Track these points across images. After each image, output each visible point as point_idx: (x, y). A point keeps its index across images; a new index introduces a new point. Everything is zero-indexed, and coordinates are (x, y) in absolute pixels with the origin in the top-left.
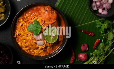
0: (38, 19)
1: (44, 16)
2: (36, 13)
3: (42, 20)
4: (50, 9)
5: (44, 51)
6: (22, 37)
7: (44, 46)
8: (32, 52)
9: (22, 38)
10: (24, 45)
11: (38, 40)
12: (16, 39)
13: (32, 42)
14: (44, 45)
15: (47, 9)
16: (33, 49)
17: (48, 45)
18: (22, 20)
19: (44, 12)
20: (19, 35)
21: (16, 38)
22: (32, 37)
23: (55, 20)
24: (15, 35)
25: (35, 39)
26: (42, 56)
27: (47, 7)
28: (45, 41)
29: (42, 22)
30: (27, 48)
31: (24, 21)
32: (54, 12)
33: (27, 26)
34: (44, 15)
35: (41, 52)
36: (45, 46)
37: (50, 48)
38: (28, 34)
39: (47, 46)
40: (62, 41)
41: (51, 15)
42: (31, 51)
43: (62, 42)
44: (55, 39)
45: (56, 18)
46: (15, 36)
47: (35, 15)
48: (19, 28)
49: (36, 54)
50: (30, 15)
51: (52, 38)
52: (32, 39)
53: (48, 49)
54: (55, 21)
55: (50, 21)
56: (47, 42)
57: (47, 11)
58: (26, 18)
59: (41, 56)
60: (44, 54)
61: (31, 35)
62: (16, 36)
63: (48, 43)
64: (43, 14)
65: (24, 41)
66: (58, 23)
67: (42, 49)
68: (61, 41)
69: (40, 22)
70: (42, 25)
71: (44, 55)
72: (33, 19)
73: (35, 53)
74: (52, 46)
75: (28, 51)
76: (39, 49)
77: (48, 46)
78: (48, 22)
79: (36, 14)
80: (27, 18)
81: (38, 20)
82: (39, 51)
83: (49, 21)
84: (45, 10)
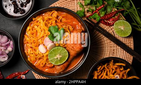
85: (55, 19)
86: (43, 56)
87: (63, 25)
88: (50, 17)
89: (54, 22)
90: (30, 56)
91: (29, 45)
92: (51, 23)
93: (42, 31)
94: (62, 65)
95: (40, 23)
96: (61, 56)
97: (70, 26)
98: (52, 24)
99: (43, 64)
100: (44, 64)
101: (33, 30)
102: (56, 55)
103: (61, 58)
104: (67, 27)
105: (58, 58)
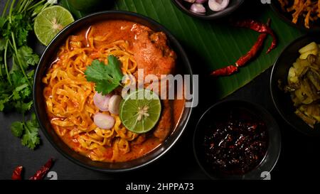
0: (122, 56)
1: (140, 54)
2: (123, 41)
3: (131, 63)
4: (163, 42)
5: (104, 146)
6: (63, 88)
7: (109, 134)
8: (73, 138)
9: (60, 91)
10: (58, 111)
11: (100, 111)
12: (46, 89)
13: (82, 108)
14: (111, 129)
15: (156, 39)
16: (79, 132)
17: (123, 135)
18: (79, 44)
19: (144, 42)
20: (56, 78)
21: (46, 85)
22: (88, 98)
24: (48, 75)
25: (93, 104)
26: (95, 159)
27: (157, 34)
28: (119, 122)
29: (129, 68)
30: (64, 123)
31: (83, 49)
33: (87, 64)
34: (141, 50)
35: (96, 148)
36: (112, 134)
38: (80, 85)
39: (117, 136)
40: (161, 140)
41: (161, 57)
42: (72, 133)
44: (146, 125)
46: (45, 80)
47: (118, 45)
48: (64, 61)
49: (82, 147)
50: (104, 39)
51: (139, 118)
52: (86, 103)
53: (118, 147)
56: (121, 126)
57: (153, 42)
58: (92, 44)
59: (90, 159)
60: (100, 157)
61: (87, 89)
62: (49, 81)
63: (123, 129)
64: (140, 48)
65: (65, 100)
67: (102, 140)
68: (158, 138)
69: (126, 65)
70: (126, 74)
71: (101, 160)
72: (109, 51)
73: (78, 144)
74: (130, 142)
75: (65, 131)
76: (95, 136)
77: (120, 138)
79: (121, 43)
80: (94, 44)
81: (121, 59)
82: (92, 143)
83: (149, 71)
84: (149, 39)
85: (81, 50)
86: (115, 133)
87: (106, 49)
88: (72, 54)
89: (85, 56)
90: (92, 151)
91: (75, 133)
92: (82, 65)
93: (77, 91)
94: (161, 122)
95: (61, 79)
96: (146, 109)
97: (117, 42)
98: (84, 63)
99: (125, 146)
100: (127, 144)
101: (59, 101)
102: (136, 113)
103: (149, 111)
104: (115, 47)
105: (143, 116)
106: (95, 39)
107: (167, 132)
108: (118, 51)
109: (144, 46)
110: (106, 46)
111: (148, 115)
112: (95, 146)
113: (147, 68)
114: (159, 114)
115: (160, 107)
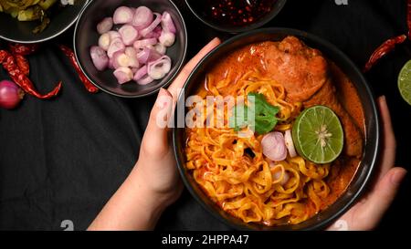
0: (259, 88)
1: (281, 73)
2: (250, 71)
3: (276, 89)
4: (298, 45)
5: (299, 202)
12: (195, 174)
15: (289, 47)
17: (314, 175)
19: (277, 57)
21: (193, 170)
23: (320, 79)
26: (298, 222)
27: (284, 42)
28: (301, 162)
29: (277, 97)
32: (314, 54)
34: (280, 68)
35: (292, 210)
37: (322, 188)
39: (308, 179)
40: (358, 157)
41: (306, 62)
43: (360, 159)
44: (335, 147)
45: (324, 72)
46: (190, 165)
47: (247, 79)
48: (198, 132)
50: (228, 81)
51: (323, 143)
53: (316, 193)
54: (323, 81)
55: (305, 85)
57: (287, 52)
58: (218, 94)
60: (302, 216)
63: (311, 168)
64: (277, 67)
66: (334, 90)
67: (294, 195)
68: (354, 157)
69: (270, 95)
70: (279, 105)
71: (305, 218)
72: (242, 91)
74: (326, 179)
77: (311, 182)
78: (297, 91)
79: (250, 74)
80: (221, 93)
81: (261, 91)
82: (284, 205)
83: (302, 85)
84: (281, 51)
86: (302, 176)
87: (239, 90)
94: (347, 134)
96: (323, 129)
97: (245, 76)
100: (324, 184)
102: (317, 140)
103: (329, 130)
104: (246, 83)
105: (326, 139)
106: (218, 87)
107: (360, 143)
108: (252, 86)
109: (280, 61)
110: (235, 88)
111: (330, 135)
112: (289, 207)
113: (297, 83)
114: (340, 126)
115: (337, 119)
